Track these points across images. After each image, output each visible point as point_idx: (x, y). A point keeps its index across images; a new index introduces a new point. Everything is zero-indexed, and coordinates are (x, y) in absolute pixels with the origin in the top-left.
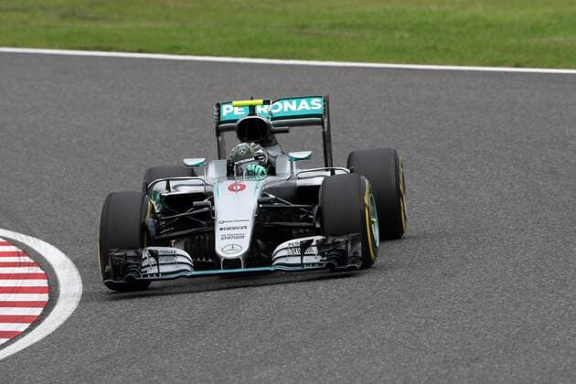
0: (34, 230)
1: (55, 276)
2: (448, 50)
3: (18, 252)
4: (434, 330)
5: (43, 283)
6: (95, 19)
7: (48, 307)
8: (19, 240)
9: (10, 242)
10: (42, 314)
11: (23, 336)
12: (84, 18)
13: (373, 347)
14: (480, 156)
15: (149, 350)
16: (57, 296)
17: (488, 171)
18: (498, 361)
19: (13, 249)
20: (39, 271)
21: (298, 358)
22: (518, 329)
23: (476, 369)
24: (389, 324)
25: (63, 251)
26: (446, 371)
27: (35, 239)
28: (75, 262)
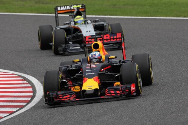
0: (28, 72)
1: (35, 87)
2: (162, 12)
3: (23, 80)
4: (159, 103)
5: (31, 90)
6: (46, 3)
7: (33, 97)
8: (23, 75)
9: (20, 76)
10: (31, 100)
11: (25, 107)
12: (43, 3)
13: (139, 109)
14: (173, 46)
15: (66, 111)
16: (36, 94)
17: (176, 51)
18: (180, 113)
19: (21, 78)
20: (30, 86)
21: (114, 113)
23: (173, 116)
24: (144, 101)
25: (37, 79)
26: (163, 117)
27: (28, 75)
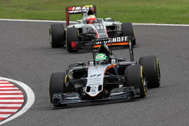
0: (18, 79)
1: (26, 94)
2: (154, 19)
3: (14, 86)
4: (150, 111)
5: (22, 96)
6: (38, 10)
7: (24, 104)
8: (14, 82)
9: (11, 83)
10: (22, 106)
11: (16, 114)
12: (34, 9)
13: (131, 116)
14: (165, 53)
15: (57, 117)
16: (27, 100)
17: (167, 58)
18: (172, 121)
19: (12, 85)
20: (21, 92)
21: (106, 120)
22: (178, 110)
23: (165, 123)
24: (136, 109)
25: (28, 86)
26: (155, 124)
27: (19, 82)
28: (32, 89)
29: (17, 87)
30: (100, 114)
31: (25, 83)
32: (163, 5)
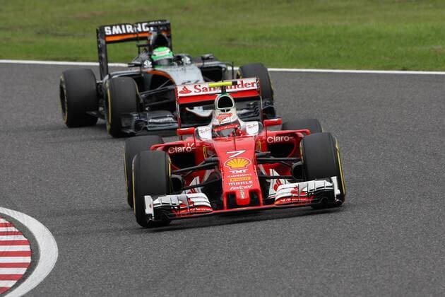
0: (18, 206)
1: (36, 242)
2: (348, 57)
3: (6, 224)
4: (341, 282)
5: (27, 248)
6: (64, 35)
7: (31, 267)
8: (6, 213)
10: (26, 273)
11: (11, 291)
12: (56, 35)
16: (38, 258)
19: (2, 221)
20: (23, 238)
22: (409, 281)
25: (42, 223)
27: (19, 213)
28: (52, 231)
29: (15, 227)
30: (219, 292)
31: (33, 217)
32: (372, 24)
